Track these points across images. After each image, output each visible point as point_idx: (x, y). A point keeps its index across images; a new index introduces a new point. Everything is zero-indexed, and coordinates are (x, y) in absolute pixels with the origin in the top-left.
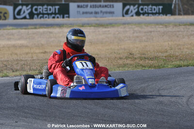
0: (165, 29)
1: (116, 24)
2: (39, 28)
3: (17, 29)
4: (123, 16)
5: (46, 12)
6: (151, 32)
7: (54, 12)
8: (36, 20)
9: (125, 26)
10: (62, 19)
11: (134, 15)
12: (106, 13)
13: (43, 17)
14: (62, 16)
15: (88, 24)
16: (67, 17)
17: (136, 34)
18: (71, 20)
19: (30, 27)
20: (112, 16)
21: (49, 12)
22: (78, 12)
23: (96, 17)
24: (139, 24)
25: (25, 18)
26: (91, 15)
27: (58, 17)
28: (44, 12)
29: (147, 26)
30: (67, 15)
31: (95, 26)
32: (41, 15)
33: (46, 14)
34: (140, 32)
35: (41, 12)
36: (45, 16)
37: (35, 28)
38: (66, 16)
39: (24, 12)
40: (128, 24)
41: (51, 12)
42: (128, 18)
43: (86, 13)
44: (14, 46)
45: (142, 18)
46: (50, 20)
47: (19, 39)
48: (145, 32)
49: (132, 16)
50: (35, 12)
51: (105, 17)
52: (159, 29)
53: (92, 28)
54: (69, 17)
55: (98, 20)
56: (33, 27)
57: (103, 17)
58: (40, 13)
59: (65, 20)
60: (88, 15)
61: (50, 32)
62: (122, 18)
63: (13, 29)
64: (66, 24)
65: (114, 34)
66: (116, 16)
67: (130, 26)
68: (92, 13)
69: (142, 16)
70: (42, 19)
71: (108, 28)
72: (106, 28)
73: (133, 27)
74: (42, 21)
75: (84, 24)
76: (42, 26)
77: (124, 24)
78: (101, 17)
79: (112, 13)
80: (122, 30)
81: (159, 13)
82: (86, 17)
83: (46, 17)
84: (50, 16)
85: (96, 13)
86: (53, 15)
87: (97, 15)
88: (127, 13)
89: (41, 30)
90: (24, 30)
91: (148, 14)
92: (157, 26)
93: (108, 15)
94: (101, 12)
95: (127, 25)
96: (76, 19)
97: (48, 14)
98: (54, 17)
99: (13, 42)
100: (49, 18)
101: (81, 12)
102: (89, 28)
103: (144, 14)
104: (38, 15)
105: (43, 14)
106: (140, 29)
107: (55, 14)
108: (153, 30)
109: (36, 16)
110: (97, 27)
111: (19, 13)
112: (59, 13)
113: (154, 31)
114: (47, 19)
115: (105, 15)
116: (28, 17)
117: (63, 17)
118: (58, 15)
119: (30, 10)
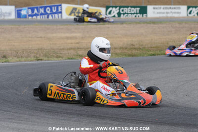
11: (196, 15)
12: (175, 13)
14: (141, 15)
21: (132, 12)
22: (154, 12)
25: (114, 16)
28: (129, 12)
38: (145, 15)
39: (114, 12)
49: (194, 15)
50: (121, 12)
58: (125, 13)
68: (164, 13)
70: (127, 17)
83: (130, 16)
85: (167, 13)
86: (135, 15)
94: (171, 12)
97: (131, 14)
101: (156, 13)
104: (124, 14)
105: (128, 14)
107: (137, 13)
109: (122, 15)
111: (110, 13)
112: (140, 13)
116: (116, 16)
117: (143, 16)
118: (139, 15)
119: (118, 11)
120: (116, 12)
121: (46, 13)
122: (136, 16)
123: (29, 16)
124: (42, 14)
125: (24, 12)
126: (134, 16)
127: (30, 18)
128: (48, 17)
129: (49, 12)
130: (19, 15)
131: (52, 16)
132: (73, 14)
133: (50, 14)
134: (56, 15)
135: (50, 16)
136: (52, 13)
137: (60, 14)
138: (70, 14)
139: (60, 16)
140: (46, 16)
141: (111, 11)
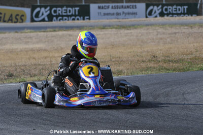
0: (191, 30)
1: (138, 25)
2: (58, 31)
3: (35, 32)
4: (147, 17)
5: (65, 14)
6: (175, 33)
7: (74, 14)
8: (55, 23)
9: (148, 27)
10: (82, 21)
11: (158, 16)
12: (129, 14)
13: (62, 19)
14: (82, 17)
15: (110, 26)
16: (87, 19)
17: (159, 36)
18: (92, 22)
19: (48, 30)
20: (135, 17)
21: (69, 14)
22: (99, 14)
23: (118, 19)
24: (163, 25)
25: (43, 20)
26: (113, 16)
27: (78, 19)
28: (64, 14)
29: (172, 27)
30: (88, 17)
31: (116, 28)
32: (61, 17)
33: (65, 16)
34: (164, 33)
35: (61, 14)
36: (64, 18)
37: (55, 31)
38: (86, 17)
39: (43, 14)
40: (152, 25)
41: (70, 14)
42: (151, 19)
43: (108, 14)
44: (32, 50)
45: (166, 19)
46: (70, 23)
47: (37, 43)
48: (169, 34)
49: (156, 17)
50: (54, 14)
51: (128, 18)
52: (184, 30)
53: (114, 30)
54: (89, 19)
55: (120, 21)
56: (51, 30)
57: (125, 19)
58: (59, 15)
59: (85, 22)
60: (109, 16)
61: (70, 35)
62: (145, 19)
63: (30, 32)
64: (86, 26)
65: (137, 36)
66: (139, 17)
67: (154, 28)
68: (113, 14)
69: (166, 17)
70: (62, 21)
71: (130, 30)
72: (128, 29)
73: (157, 28)
74: (62, 23)
75: (106, 26)
76: (61, 28)
77: (147, 25)
78: (123, 19)
79: (135, 14)
80: (145, 31)
81: (184, 14)
82: (108, 19)
83: (66, 19)
84: (69, 18)
85: (118, 14)
86: (73, 17)
87: (119, 17)
88: (150, 14)
89: (60, 33)
90: (42, 33)
91: (173, 14)
92: (182, 27)
93: (131, 16)
94: (123, 13)
95: (150, 27)
96: (97, 21)
97: (68, 16)
98: (74, 19)
99: (31, 46)
100: (68, 20)
101: (102, 14)
102: (110, 30)
103: (168, 15)
104: (57, 17)
105: (63, 16)
106: (164, 31)
107: (75, 15)
108: (177, 31)
109: (55, 18)
110: (119, 29)
111: (37, 15)
112: (80, 15)
113: (178, 33)
114: (66, 21)
115: (127, 16)
116: (46, 19)
117: (84, 19)
118: (78, 17)
119: (48, 12)
120: (46, 14)
141: (38, 13)
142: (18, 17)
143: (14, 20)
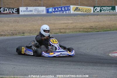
25: (98, 12)
38: (114, 11)
50: (102, 9)
58: (104, 10)
97: (107, 10)
104: (103, 10)
105: (105, 10)
109: (102, 11)
112: (112, 10)
116: (99, 11)
119: (100, 9)
120: (99, 9)
121: (62, 10)
122: (109, 11)
123: (53, 12)
124: (60, 11)
125: (50, 10)
126: (108, 11)
127: (54, 13)
128: (63, 12)
129: (63, 10)
130: (48, 11)
131: (65, 12)
132: (76, 11)
133: (64, 11)
134: (67, 11)
135: (64, 12)
136: (65, 10)
137: (69, 11)
138: (75, 11)
139: (69, 12)
140: (62, 12)
141: (96, 9)
142: (89, 11)
143: (87, 11)
